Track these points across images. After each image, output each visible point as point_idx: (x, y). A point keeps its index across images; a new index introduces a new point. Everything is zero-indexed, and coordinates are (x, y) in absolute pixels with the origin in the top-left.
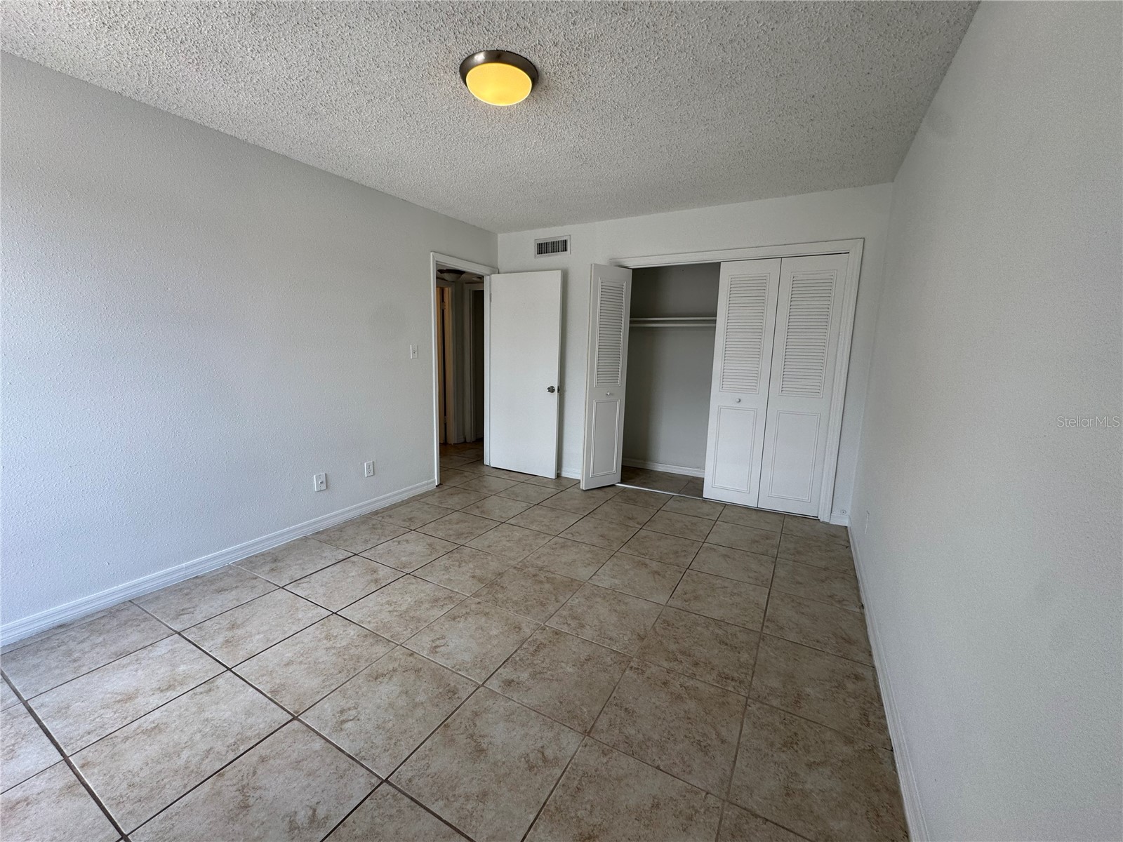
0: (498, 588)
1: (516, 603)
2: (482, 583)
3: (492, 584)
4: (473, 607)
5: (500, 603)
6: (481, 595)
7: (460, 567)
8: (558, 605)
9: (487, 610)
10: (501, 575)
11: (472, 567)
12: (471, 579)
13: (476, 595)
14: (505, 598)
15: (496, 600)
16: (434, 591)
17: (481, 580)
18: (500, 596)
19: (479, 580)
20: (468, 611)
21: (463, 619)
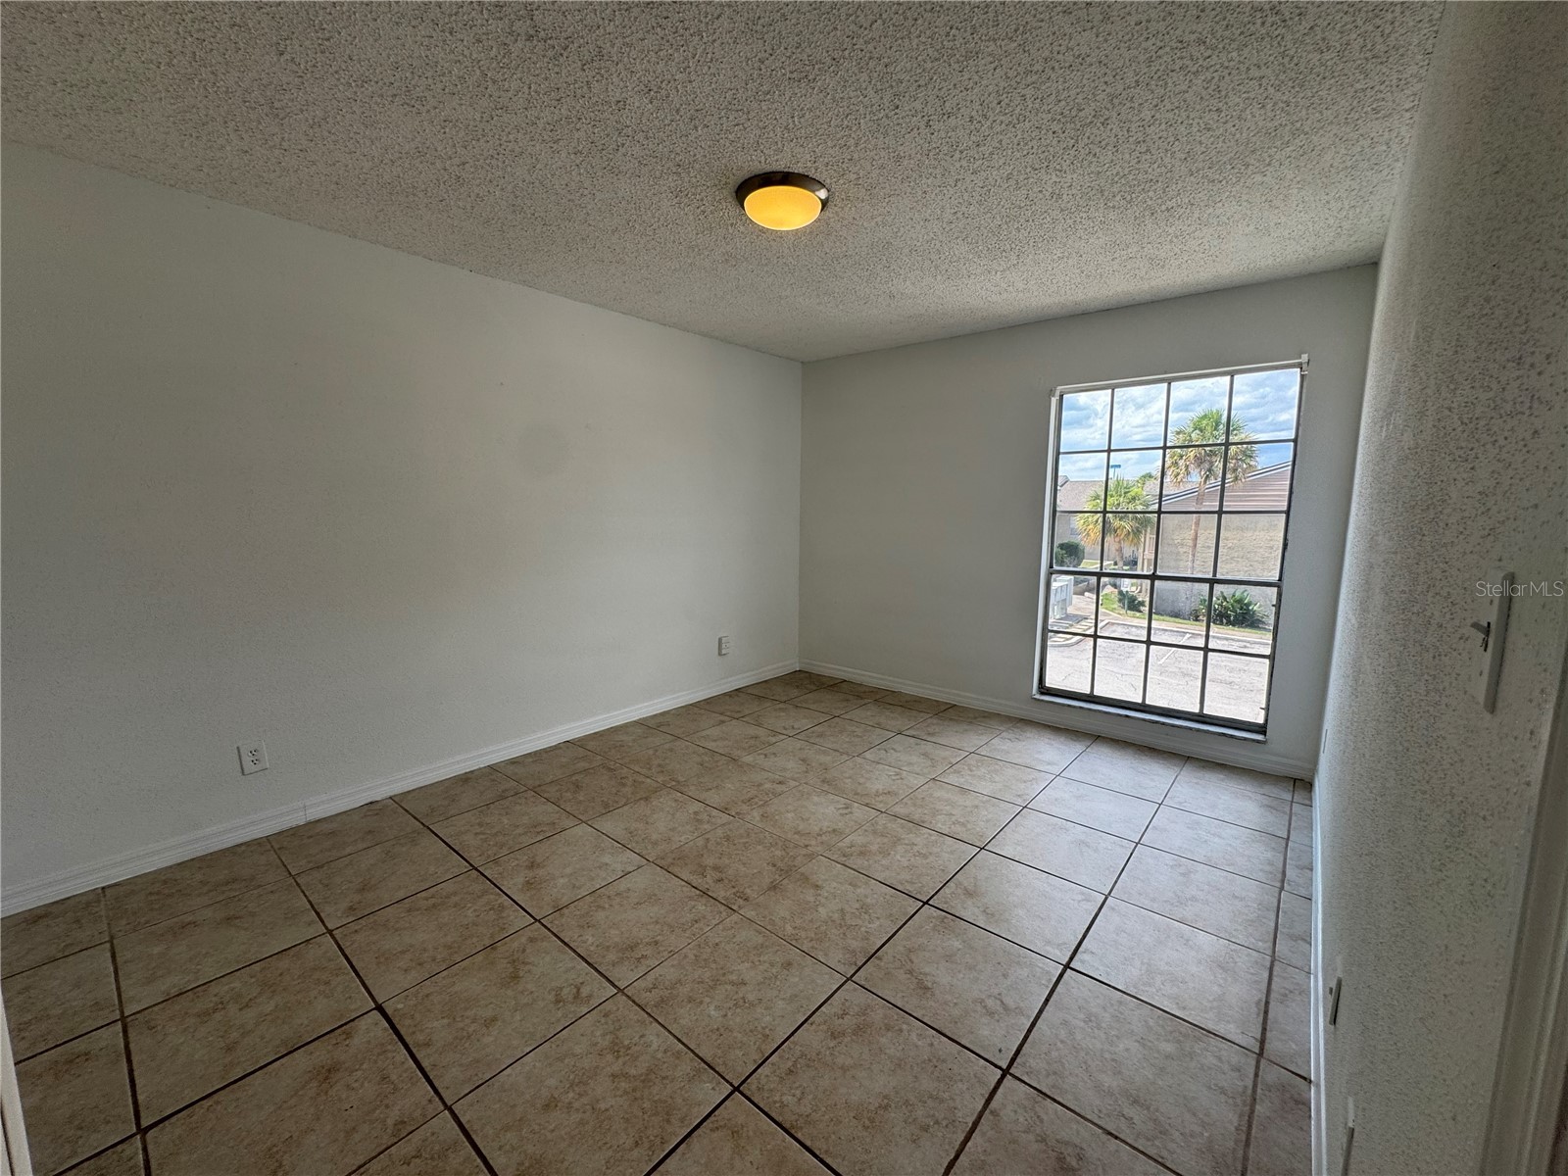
0: (779, 864)
1: (760, 843)
2: (802, 874)
3: (787, 872)
4: (813, 843)
5: (780, 844)
6: (804, 855)
7: (842, 910)
8: (707, 836)
9: (796, 836)
10: (774, 887)
11: (820, 909)
12: (820, 883)
13: (811, 857)
14: (772, 849)
15: (785, 848)
16: (870, 866)
17: (805, 879)
18: (778, 853)
19: (807, 879)
20: (819, 838)
21: (825, 829)
